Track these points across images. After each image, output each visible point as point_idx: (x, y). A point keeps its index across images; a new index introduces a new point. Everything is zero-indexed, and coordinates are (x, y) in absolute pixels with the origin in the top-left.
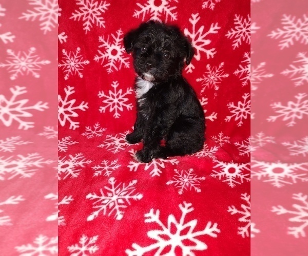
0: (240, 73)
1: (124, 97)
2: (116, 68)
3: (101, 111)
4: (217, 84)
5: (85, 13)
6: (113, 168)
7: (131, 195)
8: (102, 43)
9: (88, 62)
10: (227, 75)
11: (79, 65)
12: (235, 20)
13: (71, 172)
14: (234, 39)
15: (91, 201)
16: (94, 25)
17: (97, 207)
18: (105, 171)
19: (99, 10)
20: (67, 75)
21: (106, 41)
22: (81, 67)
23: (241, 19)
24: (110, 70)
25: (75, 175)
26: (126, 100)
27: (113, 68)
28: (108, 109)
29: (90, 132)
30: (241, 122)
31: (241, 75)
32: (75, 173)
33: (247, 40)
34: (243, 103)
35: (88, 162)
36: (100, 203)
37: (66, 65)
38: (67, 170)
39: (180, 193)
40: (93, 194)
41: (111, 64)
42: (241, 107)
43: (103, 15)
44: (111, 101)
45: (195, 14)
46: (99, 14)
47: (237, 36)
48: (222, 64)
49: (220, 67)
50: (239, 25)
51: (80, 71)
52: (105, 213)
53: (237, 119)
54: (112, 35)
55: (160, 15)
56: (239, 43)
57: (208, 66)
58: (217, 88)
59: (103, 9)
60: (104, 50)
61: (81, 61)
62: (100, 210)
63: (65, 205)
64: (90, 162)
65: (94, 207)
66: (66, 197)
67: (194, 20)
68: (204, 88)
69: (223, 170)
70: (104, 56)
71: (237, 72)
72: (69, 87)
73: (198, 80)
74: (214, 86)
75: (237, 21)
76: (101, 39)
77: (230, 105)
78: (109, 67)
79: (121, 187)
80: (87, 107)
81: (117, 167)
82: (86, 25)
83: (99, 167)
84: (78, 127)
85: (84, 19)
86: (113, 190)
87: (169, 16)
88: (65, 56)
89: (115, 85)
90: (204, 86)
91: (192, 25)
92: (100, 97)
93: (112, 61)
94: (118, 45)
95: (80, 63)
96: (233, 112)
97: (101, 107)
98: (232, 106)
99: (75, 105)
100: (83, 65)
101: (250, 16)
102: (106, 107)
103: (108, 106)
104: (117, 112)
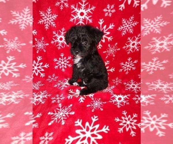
0: (126, 48)
1: (67, 61)
2: (62, 47)
3: (55, 68)
4: (114, 54)
5: (45, 20)
6: (61, 99)
7: (69, 112)
8: (55, 35)
9: (48, 44)
10: (119, 49)
11: (43, 46)
12: (122, 21)
13: (41, 101)
14: (122, 31)
15: (50, 116)
16: (50, 26)
17: (53, 118)
18: (57, 100)
19: (52, 19)
20: (38, 51)
21: (57, 34)
22: (44, 47)
23: (126, 20)
24: (59, 48)
25: (43, 103)
26: (68, 62)
27: (61, 47)
28: (59, 67)
29: (51, 78)
30: (127, 72)
31: (126, 49)
32: (43, 101)
33: (129, 31)
34: (128, 62)
35: (49, 95)
36: (54, 117)
37: (37, 46)
38: (39, 100)
39: (93, 111)
40: (51, 112)
41: (60, 45)
42: (127, 64)
43: (54, 21)
44: (60, 63)
45: (101, 19)
46: (52, 20)
47: (124, 29)
48: (116, 44)
49: (115, 45)
50: (124, 24)
51: (44, 49)
52: (56, 122)
53: (125, 70)
54: (60, 31)
55: (83, 20)
56: (125, 33)
57: (109, 45)
58: (114, 56)
59: (54, 18)
60: (56, 38)
61: (45, 44)
62: (54, 120)
63: (38, 118)
64: (50, 95)
65: (51, 119)
66: (39, 114)
67: (101, 22)
68: (107, 56)
69: (115, 98)
70: (56, 41)
71: (124, 47)
72: (39, 56)
73: (104, 52)
74: (112, 55)
75: (124, 22)
76: (54, 33)
77: (121, 64)
78: (59, 46)
79: (64, 108)
80: (49, 66)
81: (63, 98)
82: (46, 26)
83: (55, 98)
84: (44, 76)
85: (45, 23)
86: (61, 110)
87: (88, 21)
88: (37, 42)
89: (62, 55)
90: (107, 55)
91: (100, 25)
92: (55, 61)
93: (60, 43)
94: (63, 36)
95: (44, 45)
96: (123, 67)
97: (55, 66)
98: (122, 64)
99: (42, 65)
100: (45, 45)
101: (131, 19)
102: (58, 66)
103: (59, 65)
104: (63, 68)
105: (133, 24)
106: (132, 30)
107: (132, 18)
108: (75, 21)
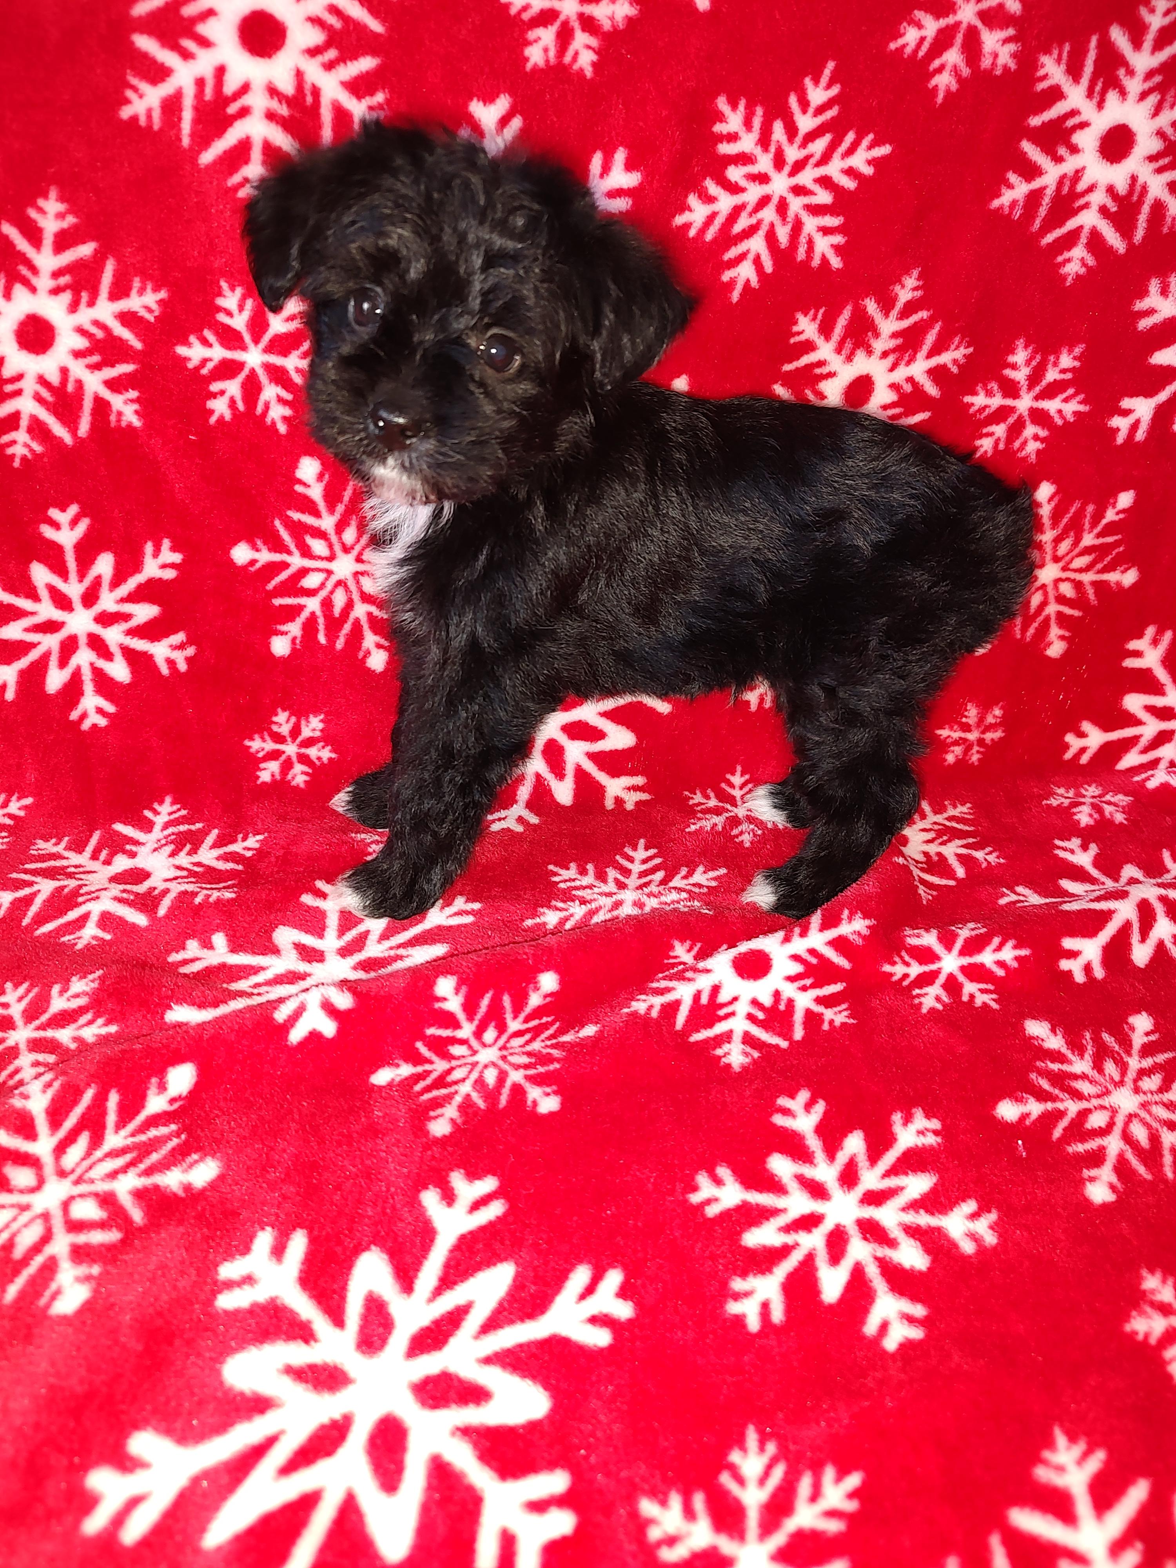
1: (132, 598)
2: (59, 430)
12: (719, 128)
14: (726, 238)
23: (757, 122)
24: (20, 444)
26: (145, 613)
27: (38, 429)
28: (34, 677)
33: (803, 240)
39: (440, 1127)
41: (26, 406)
44: (51, 627)
45: (489, 99)
47: (743, 223)
50: (745, 159)
55: (284, 110)
56: (757, 261)
75: (733, 138)
78: (11, 421)
87: (341, 115)
89: (66, 532)
93: (29, 385)
94: (56, 291)
101: (804, 104)
102: (23, 663)
103: (34, 655)
104: (89, 687)
105: (834, 169)
106: (826, 231)
107: (817, 95)
108: (187, 116)
